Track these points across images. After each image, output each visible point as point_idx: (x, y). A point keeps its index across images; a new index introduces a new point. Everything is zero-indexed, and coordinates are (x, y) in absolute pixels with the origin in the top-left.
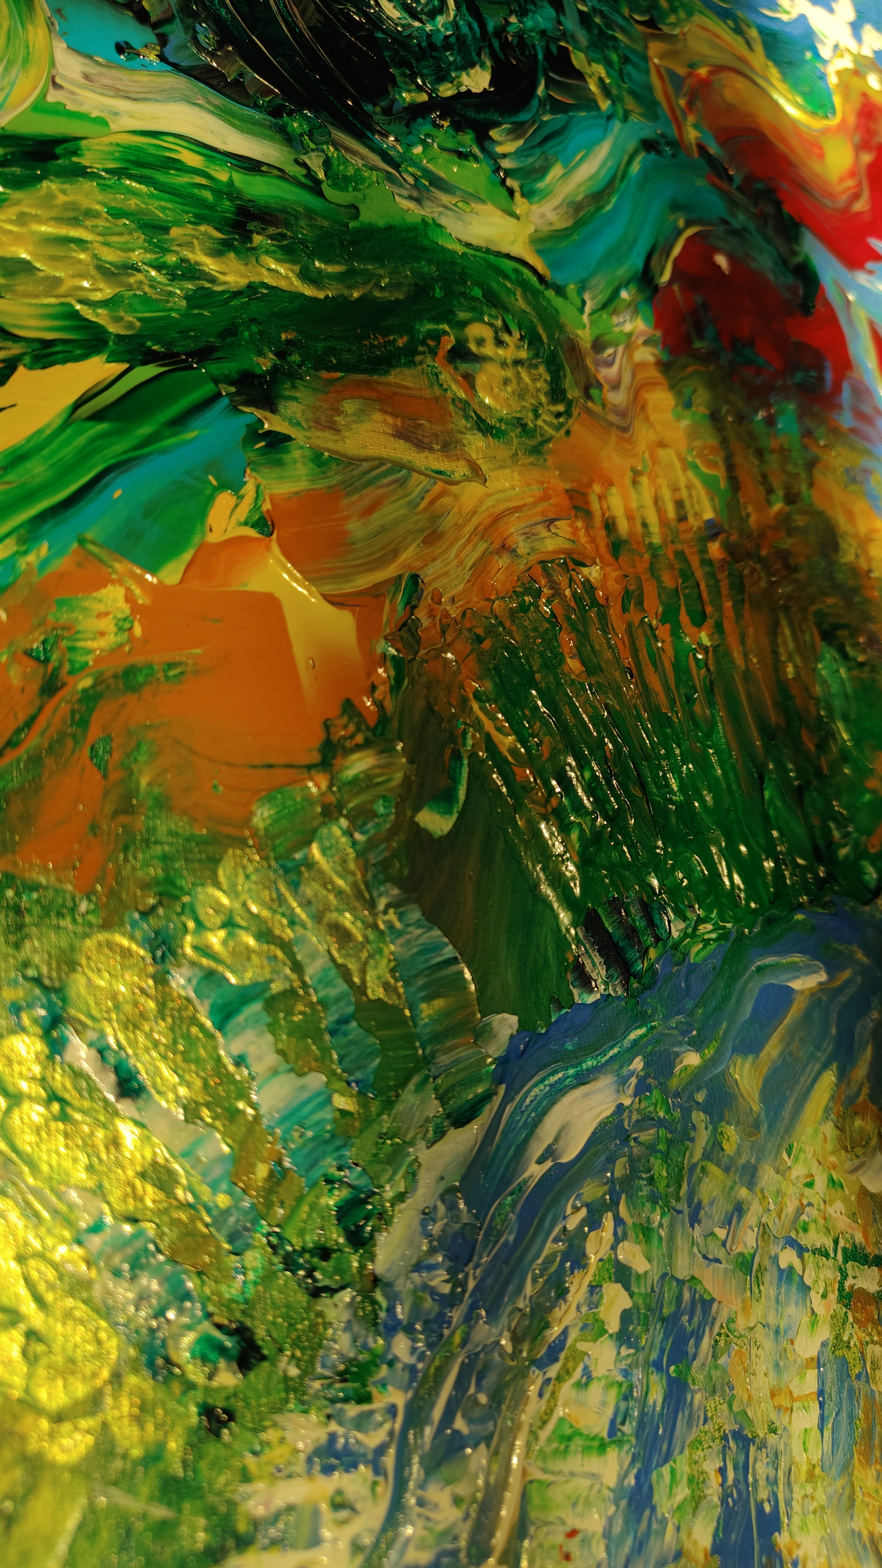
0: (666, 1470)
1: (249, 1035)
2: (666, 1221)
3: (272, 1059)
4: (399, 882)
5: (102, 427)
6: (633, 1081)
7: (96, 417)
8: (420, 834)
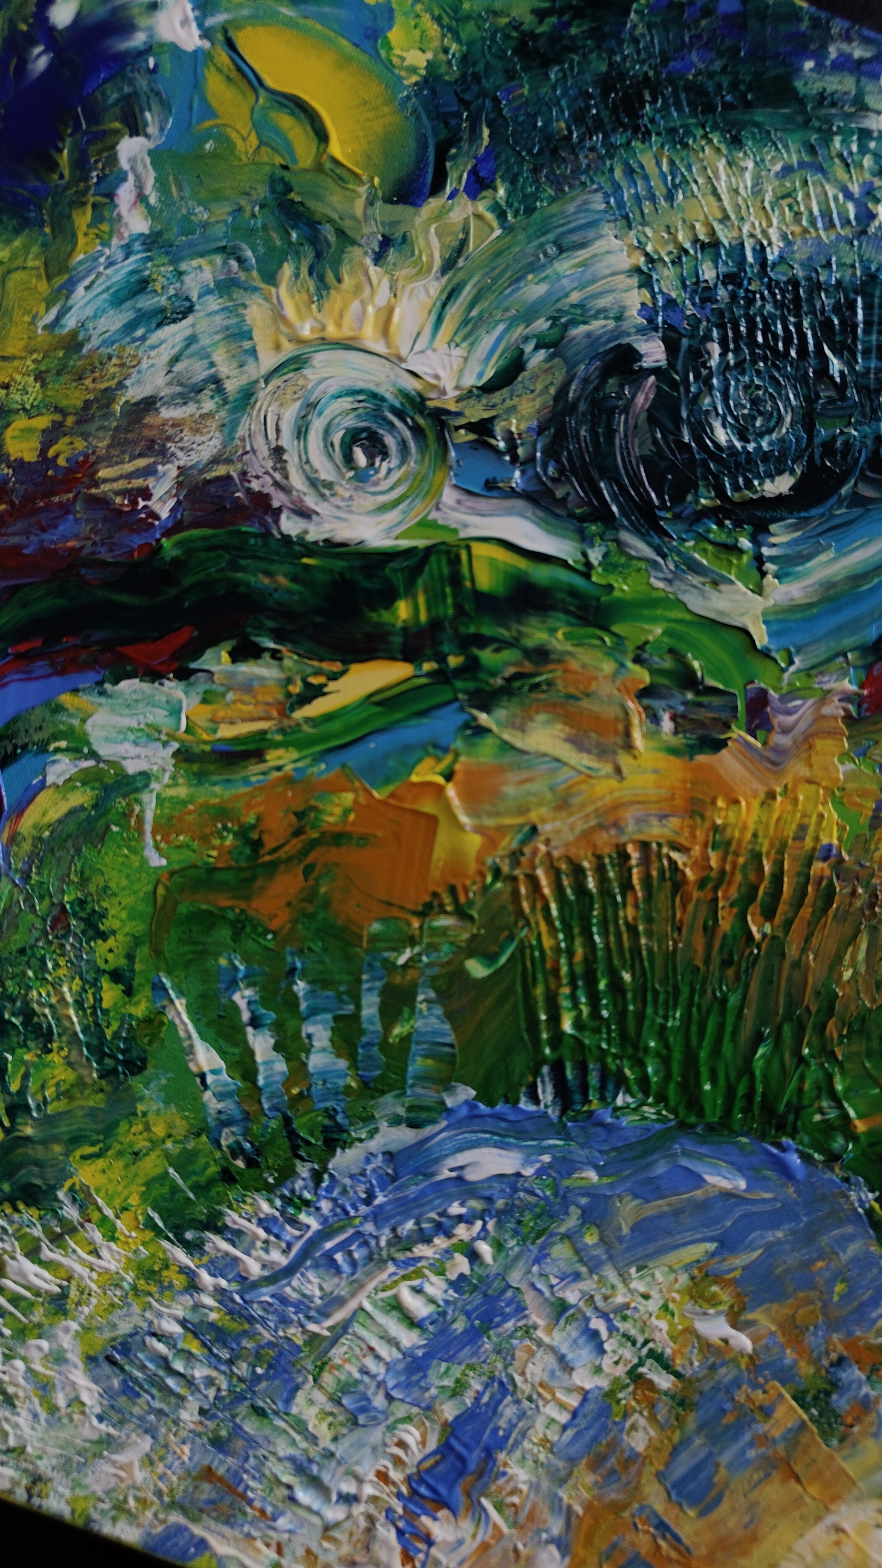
0: (444, 1365)
1: (320, 1027)
2: (517, 1249)
3: (326, 1043)
4: (437, 990)
5: (378, 709)
6: (538, 1165)
7: (378, 704)
8: (462, 973)
